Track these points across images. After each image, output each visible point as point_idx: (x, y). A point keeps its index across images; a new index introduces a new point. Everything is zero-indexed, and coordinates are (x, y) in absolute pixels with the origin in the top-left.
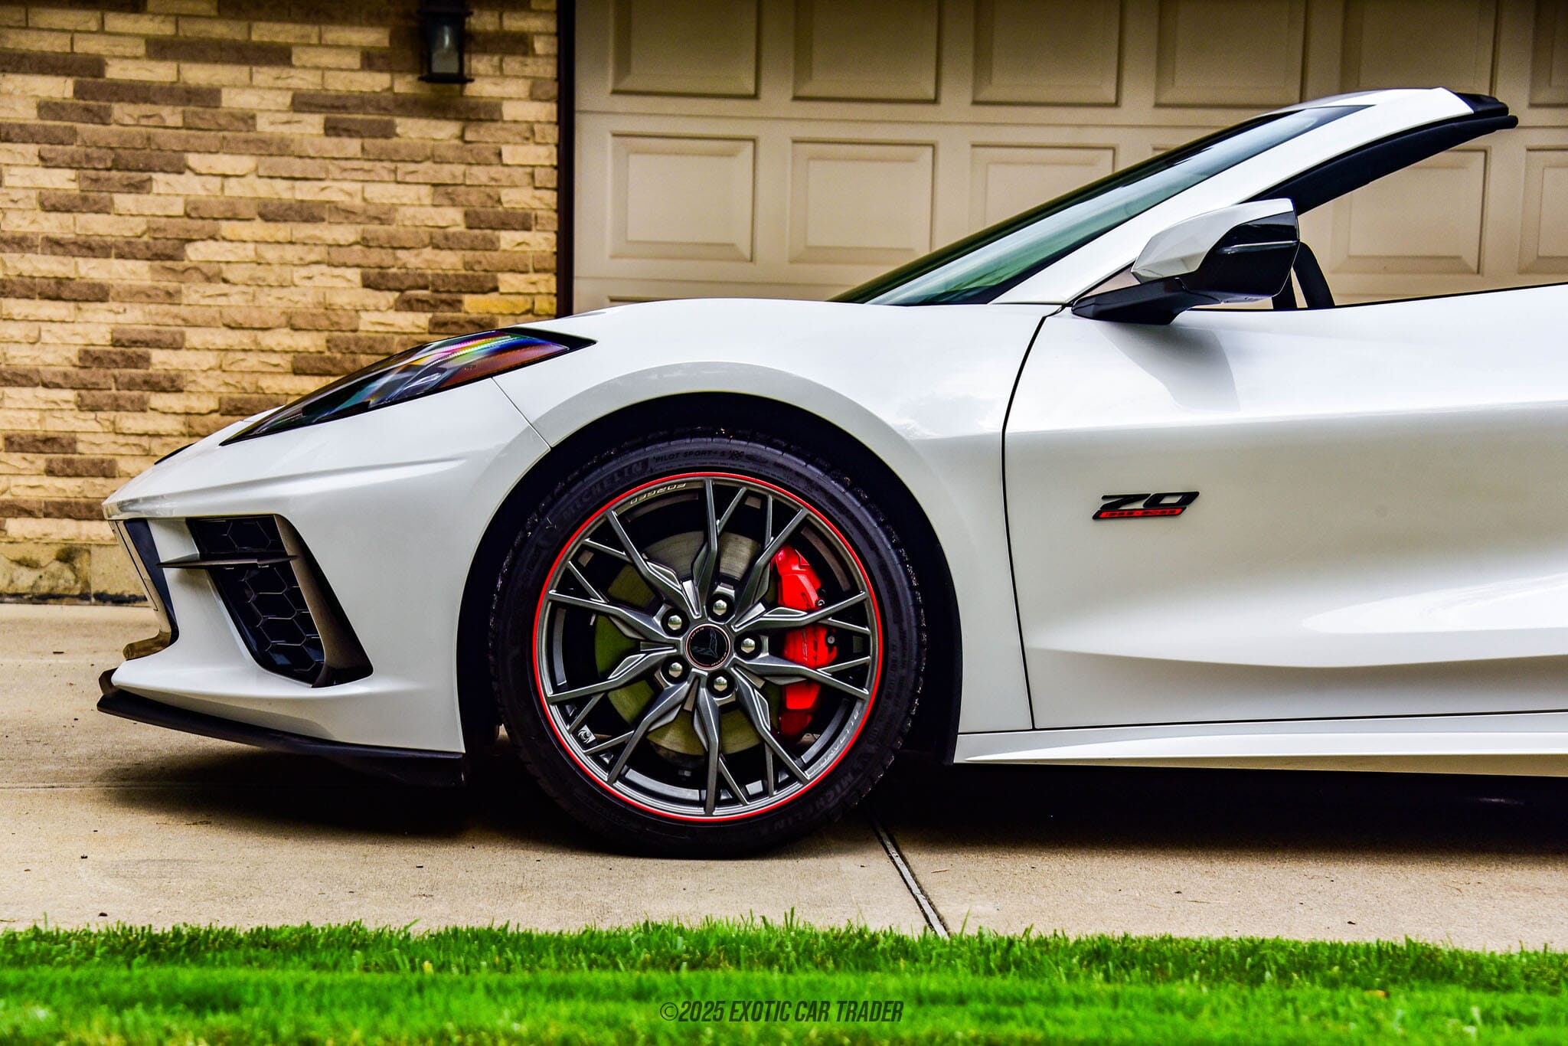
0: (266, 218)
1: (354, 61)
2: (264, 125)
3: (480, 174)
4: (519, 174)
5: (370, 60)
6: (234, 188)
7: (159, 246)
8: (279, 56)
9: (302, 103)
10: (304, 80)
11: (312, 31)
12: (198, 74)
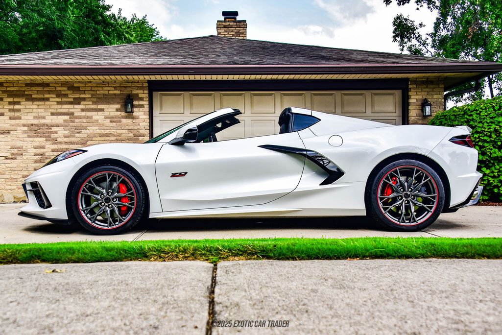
0: (100, 137)
1: (115, 110)
2: (100, 121)
3: (136, 128)
4: (143, 128)
5: (117, 110)
6: (95, 132)
7: (83, 142)
8: (102, 110)
9: (106, 118)
10: (106, 114)
11: (107, 106)
12: (89, 114)
